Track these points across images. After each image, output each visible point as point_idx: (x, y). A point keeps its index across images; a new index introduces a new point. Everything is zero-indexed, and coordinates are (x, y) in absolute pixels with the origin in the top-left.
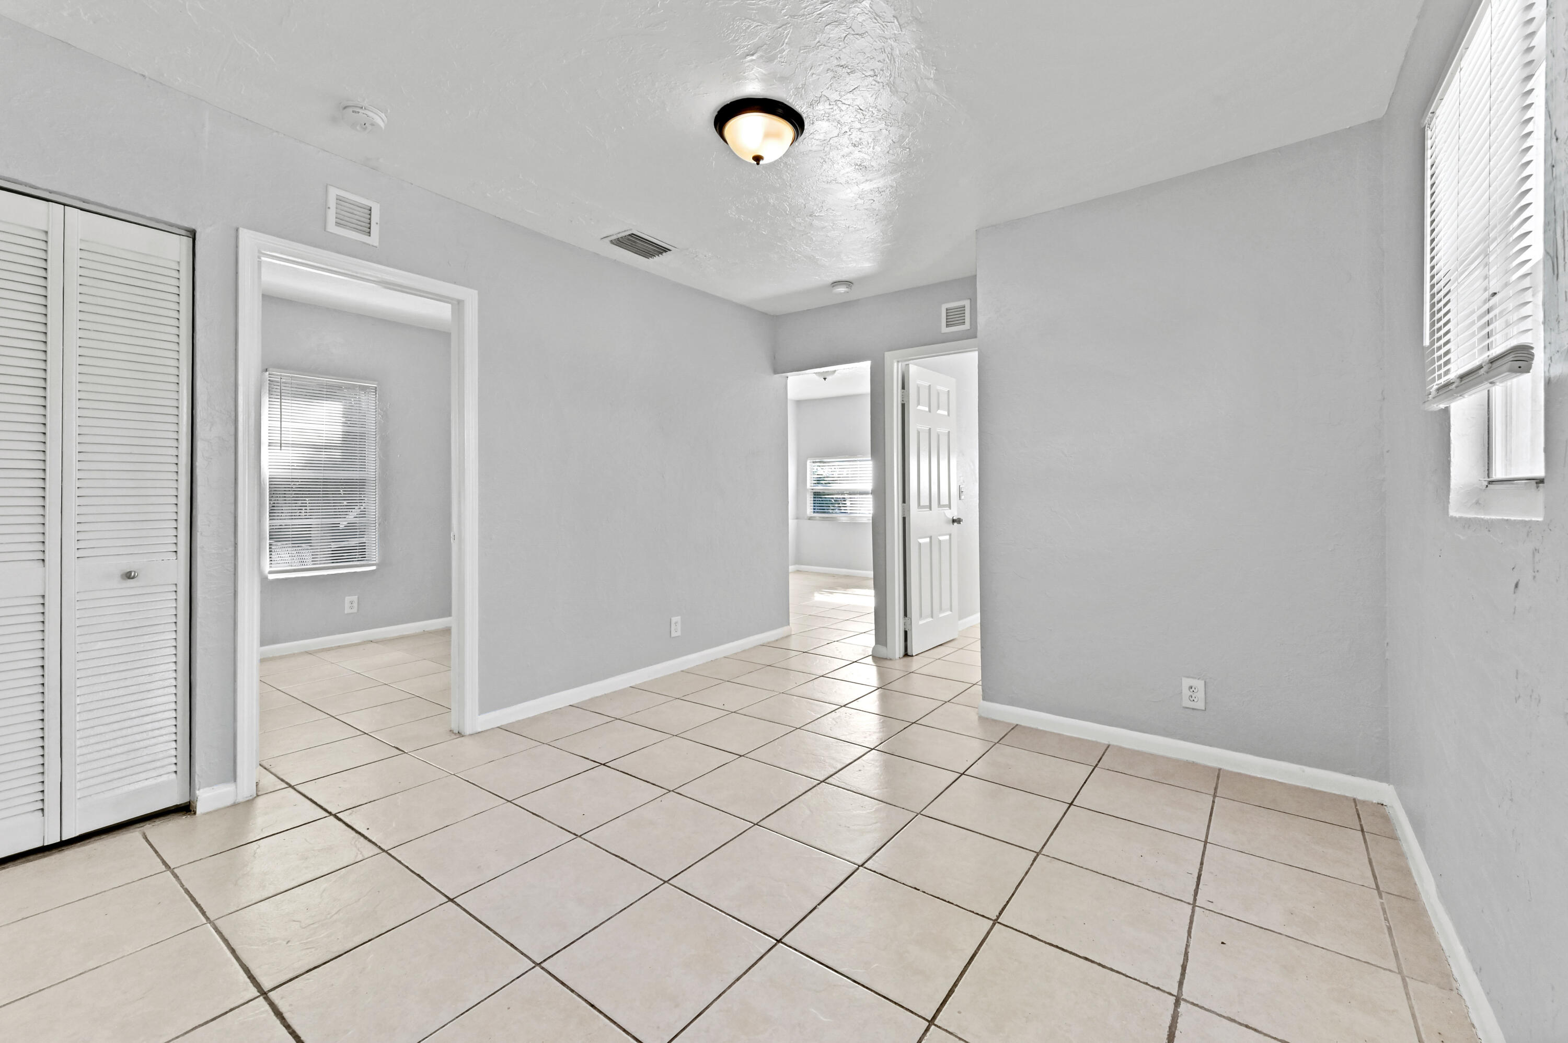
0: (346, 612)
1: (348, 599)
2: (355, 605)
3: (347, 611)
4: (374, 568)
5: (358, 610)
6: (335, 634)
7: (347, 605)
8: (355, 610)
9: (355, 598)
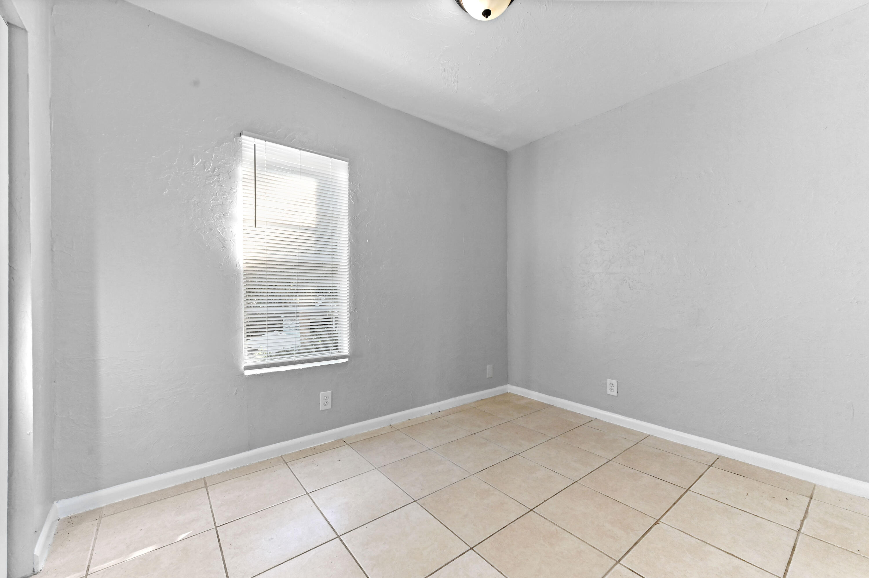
0: (320, 410)
1: (322, 394)
2: (329, 400)
3: (322, 407)
4: (346, 360)
5: (332, 405)
6: (310, 434)
7: (322, 401)
8: (329, 406)
9: (329, 393)
